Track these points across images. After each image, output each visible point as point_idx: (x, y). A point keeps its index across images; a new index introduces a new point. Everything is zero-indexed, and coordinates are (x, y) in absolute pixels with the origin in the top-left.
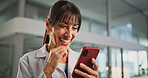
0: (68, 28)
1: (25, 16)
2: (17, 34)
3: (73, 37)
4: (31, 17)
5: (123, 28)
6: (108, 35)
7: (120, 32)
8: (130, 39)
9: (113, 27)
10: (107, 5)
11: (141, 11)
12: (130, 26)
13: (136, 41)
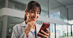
0: (35, 13)
1: (8, 7)
2: (4, 16)
3: (38, 17)
4: (12, 8)
5: (56, 14)
6: (49, 17)
7: (54, 16)
8: (59, 19)
9: (51, 13)
10: (48, 3)
11: (65, 6)
12: (59, 13)
13: (62, 20)
